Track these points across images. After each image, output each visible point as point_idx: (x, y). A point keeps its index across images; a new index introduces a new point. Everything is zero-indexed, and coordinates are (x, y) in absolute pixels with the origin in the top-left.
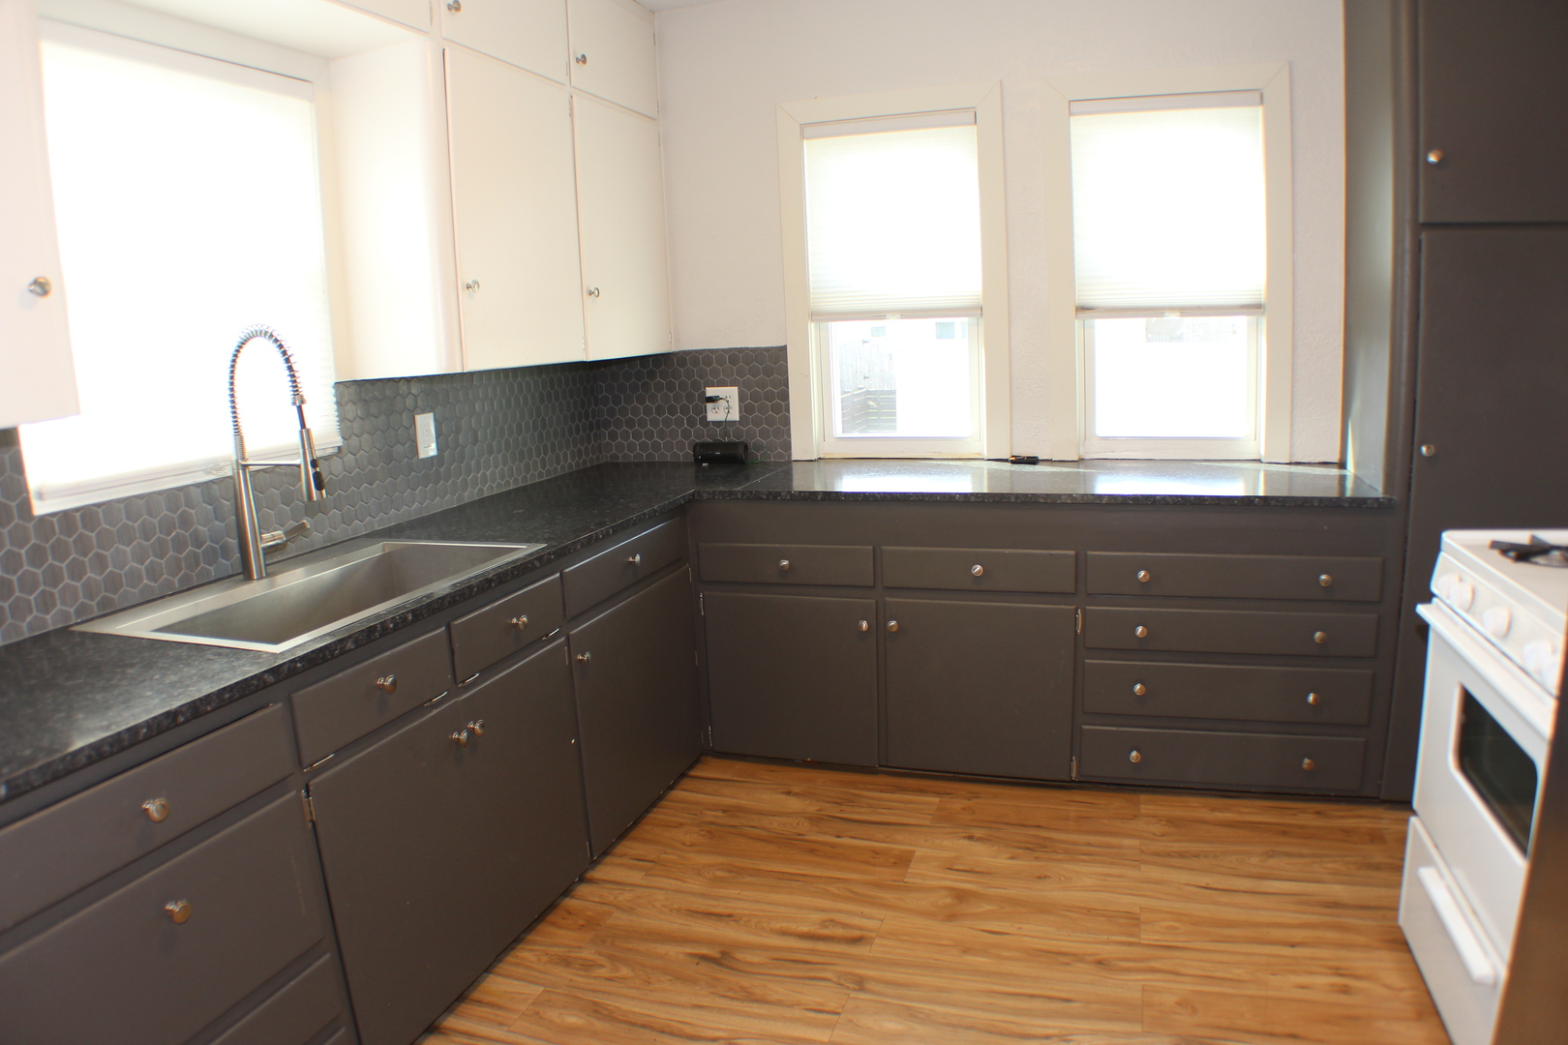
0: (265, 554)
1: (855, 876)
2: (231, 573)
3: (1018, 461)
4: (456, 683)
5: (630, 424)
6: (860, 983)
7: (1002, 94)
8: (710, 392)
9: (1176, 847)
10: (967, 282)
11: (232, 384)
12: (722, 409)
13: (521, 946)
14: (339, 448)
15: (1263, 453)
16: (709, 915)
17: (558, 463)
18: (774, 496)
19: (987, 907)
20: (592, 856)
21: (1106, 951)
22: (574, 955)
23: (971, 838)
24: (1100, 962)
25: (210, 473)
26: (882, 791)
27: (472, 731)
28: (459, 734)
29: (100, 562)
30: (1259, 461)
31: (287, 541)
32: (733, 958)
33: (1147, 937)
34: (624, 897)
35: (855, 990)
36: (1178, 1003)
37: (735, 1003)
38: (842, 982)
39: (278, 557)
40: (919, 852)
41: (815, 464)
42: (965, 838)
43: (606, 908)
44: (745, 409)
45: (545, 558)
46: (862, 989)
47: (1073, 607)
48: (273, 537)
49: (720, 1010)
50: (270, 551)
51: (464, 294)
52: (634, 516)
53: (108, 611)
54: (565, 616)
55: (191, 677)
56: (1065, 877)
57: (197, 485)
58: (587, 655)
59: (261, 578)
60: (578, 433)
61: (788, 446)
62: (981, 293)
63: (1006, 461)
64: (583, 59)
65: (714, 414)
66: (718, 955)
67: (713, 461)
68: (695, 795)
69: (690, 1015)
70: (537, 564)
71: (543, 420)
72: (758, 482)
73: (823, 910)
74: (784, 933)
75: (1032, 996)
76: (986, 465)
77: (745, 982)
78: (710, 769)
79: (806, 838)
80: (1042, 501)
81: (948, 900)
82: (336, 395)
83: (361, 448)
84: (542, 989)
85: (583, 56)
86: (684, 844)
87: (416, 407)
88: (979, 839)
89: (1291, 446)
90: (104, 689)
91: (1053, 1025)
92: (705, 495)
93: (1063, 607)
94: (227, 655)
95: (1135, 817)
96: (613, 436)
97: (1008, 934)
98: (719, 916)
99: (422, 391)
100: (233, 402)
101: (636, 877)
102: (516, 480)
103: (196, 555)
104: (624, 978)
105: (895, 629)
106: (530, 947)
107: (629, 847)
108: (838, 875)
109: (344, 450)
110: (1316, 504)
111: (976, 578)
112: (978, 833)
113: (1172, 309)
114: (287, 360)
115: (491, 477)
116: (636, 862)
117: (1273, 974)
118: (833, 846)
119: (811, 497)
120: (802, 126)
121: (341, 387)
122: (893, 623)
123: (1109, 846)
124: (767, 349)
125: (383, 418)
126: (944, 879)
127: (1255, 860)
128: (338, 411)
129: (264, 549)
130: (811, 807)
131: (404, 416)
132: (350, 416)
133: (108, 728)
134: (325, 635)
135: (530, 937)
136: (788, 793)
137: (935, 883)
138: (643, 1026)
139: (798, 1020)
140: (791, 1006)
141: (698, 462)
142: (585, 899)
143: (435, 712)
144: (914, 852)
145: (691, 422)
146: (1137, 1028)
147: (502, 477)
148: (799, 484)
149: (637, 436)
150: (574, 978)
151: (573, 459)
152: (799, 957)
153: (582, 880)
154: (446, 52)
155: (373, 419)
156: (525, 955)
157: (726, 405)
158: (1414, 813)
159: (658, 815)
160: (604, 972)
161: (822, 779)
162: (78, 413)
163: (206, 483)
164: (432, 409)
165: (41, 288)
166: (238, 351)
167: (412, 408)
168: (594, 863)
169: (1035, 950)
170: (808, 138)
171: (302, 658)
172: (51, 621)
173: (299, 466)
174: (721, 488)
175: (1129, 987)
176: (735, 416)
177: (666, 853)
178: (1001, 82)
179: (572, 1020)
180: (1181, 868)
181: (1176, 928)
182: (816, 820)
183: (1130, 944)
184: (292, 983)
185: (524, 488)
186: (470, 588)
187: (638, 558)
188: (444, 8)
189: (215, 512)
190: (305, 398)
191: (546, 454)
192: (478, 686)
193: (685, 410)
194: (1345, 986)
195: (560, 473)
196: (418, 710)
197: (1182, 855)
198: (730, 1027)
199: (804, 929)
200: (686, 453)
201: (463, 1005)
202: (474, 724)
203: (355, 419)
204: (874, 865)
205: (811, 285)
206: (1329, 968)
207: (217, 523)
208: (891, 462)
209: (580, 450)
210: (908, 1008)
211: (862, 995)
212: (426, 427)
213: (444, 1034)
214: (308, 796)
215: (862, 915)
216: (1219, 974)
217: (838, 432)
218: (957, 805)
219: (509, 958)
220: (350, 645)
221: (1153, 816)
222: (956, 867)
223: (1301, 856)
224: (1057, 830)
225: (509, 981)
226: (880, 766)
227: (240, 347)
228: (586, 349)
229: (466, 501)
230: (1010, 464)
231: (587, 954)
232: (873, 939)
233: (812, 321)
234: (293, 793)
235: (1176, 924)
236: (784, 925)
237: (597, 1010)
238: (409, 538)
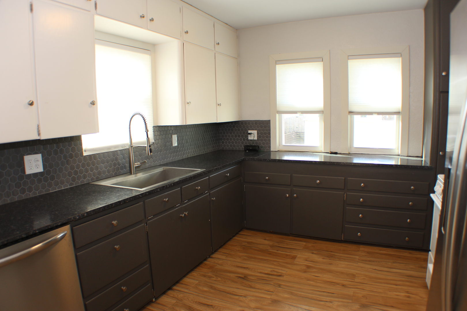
0: (135, 168)
1: (281, 261)
2: (126, 173)
3: (332, 153)
4: (182, 203)
5: (228, 139)
6: (280, 286)
7: (330, 54)
8: (250, 132)
9: (368, 259)
10: (320, 104)
11: (130, 126)
12: (252, 136)
13: (193, 272)
14: (153, 143)
15: (400, 153)
16: (242, 267)
17: (208, 149)
18: (265, 160)
19: (315, 270)
20: (212, 251)
21: (345, 283)
22: (206, 274)
23: (313, 253)
24: (343, 285)
25: (123, 147)
26: (290, 240)
27: (185, 214)
28: (182, 215)
29: (97, 168)
30: (399, 155)
31: (140, 165)
32: (247, 278)
33: (356, 280)
34: (220, 262)
35: (278, 287)
36: (363, 296)
37: (247, 288)
38: (275, 285)
39: (139, 169)
40: (299, 256)
41: (277, 152)
42: (311, 253)
43: (215, 264)
44: (259, 136)
45: (205, 173)
46: (280, 287)
47: (343, 193)
48: (137, 164)
49: (243, 289)
50: (136, 167)
51: (187, 105)
52: (228, 164)
53: (98, 180)
54: (209, 188)
55: (122, 194)
56: (337, 264)
57: (120, 150)
58: (214, 198)
59: (134, 174)
60: (213, 141)
61: (270, 147)
62: (323, 107)
63: (328, 153)
64: (218, 44)
65: (250, 138)
66: (243, 277)
67: (249, 150)
68: (240, 238)
69: (235, 290)
70: (203, 174)
71: (205, 138)
72: (261, 156)
73: (272, 268)
74: (261, 273)
75: (324, 292)
76: (323, 154)
77: (250, 283)
78: (245, 232)
79: (269, 251)
80: (336, 164)
81: (305, 268)
82: (153, 129)
83: (158, 143)
84: (198, 282)
85: (218, 43)
86: (237, 250)
87: (172, 133)
88: (315, 254)
89: (408, 152)
90: (102, 196)
91: (328, 299)
92: (247, 159)
93: (341, 192)
94: (130, 190)
95: (358, 251)
96: (223, 143)
97: (320, 277)
98: (244, 268)
99: (174, 129)
100: (130, 130)
101: (224, 257)
102: (197, 153)
103: (118, 167)
104: (219, 281)
105: (296, 197)
106: (195, 272)
107: (222, 250)
108: (277, 260)
109: (155, 143)
110: (410, 167)
111: (318, 184)
112: (315, 252)
113: (375, 113)
114: (145, 121)
115: (190, 152)
116: (224, 254)
117: (389, 292)
118: (276, 253)
119: (275, 161)
120: (276, 61)
121: (155, 127)
122: (295, 195)
123: (350, 258)
124: (265, 121)
125: (164, 135)
126: (304, 263)
127: (390, 264)
128: (153, 133)
129: (135, 167)
130: (271, 243)
131: (169, 135)
132: (156, 135)
133: (106, 204)
134: (153, 187)
135: (195, 270)
136: (265, 239)
137: (302, 263)
138: (223, 292)
139: (262, 293)
140: (261, 290)
141: (245, 150)
142: (210, 262)
143: (177, 209)
144: (297, 256)
145: (244, 140)
146: (351, 301)
147: (193, 152)
148: (272, 157)
149: (229, 143)
150: (206, 279)
151: (212, 148)
152: (264, 278)
153: (209, 257)
154: (184, 44)
155: (162, 136)
156: (194, 273)
157: (253, 135)
158: (430, 251)
159: (230, 243)
160: (214, 279)
161: (275, 237)
162: (98, 132)
163: (122, 150)
164: (176, 134)
165: (93, 103)
166: (132, 118)
167: (171, 133)
168: (213, 253)
169: (326, 281)
170: (277, 64)
171: (148, 192)
172: (85, 181)
173: (146, 147)
174: (251, 157)
175: (350, 292)
176: (256, 138)
177: (232, 252)
178: (330, 50)
179: (205, 289)
180: (369, 264)
181: (365, 279)
182: (272, 246)
183: (351, 281)
184: (140, 270)
185: (199, 155)
186: (187, 178)
187: (228, 174)
188: (184, 33)
189: (123, 157)
190: (148, 130)
191: (205, 147)
192: (187, 203)
193: (242, 136)
194: (409, 296)
195: (208, 152)
196: (173, 207)
197: (369, 261)
198: (245, 293)
199: (266, 272)
200: (242, 148)
201: (178, 284)
202: (186, 213)
203: (157, 135)
204: (286, 258)
205: (277, 104)
206: (406, 291)
207: (124, 160)
208: (297, 153)
209: (214, 146)
210: (291, 292)
211: (280, 288)
212: (175, 138)
213: (173, 290)
214: (146, 225)
215: (282, 270)
216: (375, 290)
217: (284, 143)
218: (310, 245)
219: (190, 274)
220: (159, 190)
221: (363, 251)
222: (308, 260)
223: (403, 263)
224: (336, 253)
225: (189, 279)
226: (290, 234)
227: (133, 117)
228: (217, 119)
229: (184, 158)
230: (329, 154)
231: (210, 274)
232: (284, 275)
233: (277, 113)
234: (143, 224)
235: (365, 278)
236: (261, 271)
237: (211, 287)
238: (169, 166)
